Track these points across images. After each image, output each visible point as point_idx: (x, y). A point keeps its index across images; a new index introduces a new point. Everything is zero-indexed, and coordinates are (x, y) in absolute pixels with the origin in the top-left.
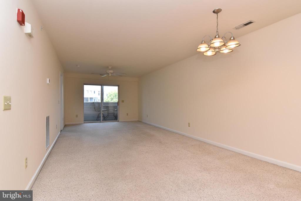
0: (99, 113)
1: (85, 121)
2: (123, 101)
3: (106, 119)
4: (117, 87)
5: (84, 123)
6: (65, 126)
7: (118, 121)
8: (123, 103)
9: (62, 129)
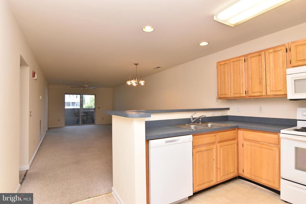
0: (78, 118)
1: (65, 124)
2: (99, 108)
3: (84, 123)
4: (94, 96)
5: (65, 126)
6: (49, 129)
7: (95, 124)
8: (99, 109)
9: (47, 130)
